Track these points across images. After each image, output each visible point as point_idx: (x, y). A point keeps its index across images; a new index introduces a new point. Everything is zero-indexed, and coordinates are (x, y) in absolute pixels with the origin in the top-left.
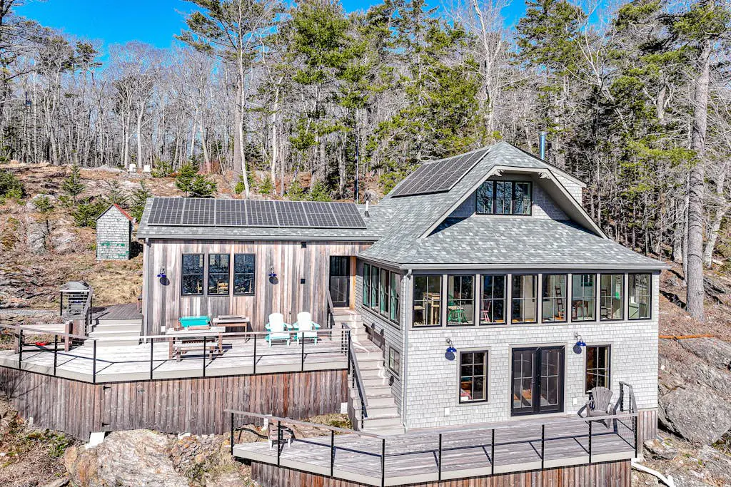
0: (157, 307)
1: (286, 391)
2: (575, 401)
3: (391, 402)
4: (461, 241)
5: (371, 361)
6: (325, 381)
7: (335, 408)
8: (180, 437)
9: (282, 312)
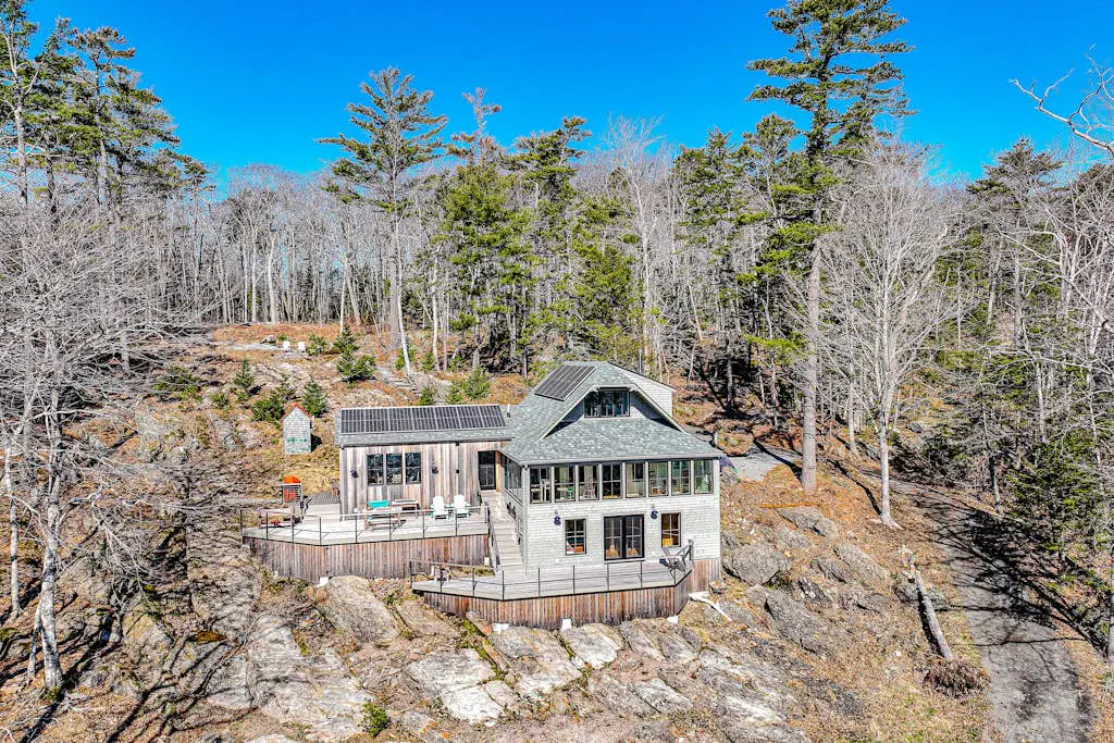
0: (350, 494)
1: (446, 549)
2: (653, 553)
3: (518, 556)
4: (568, 440)
5: (505, 528)
6: (473, 543)
7: (481, 561)
8: (376, 580)
9: (442, 495)
